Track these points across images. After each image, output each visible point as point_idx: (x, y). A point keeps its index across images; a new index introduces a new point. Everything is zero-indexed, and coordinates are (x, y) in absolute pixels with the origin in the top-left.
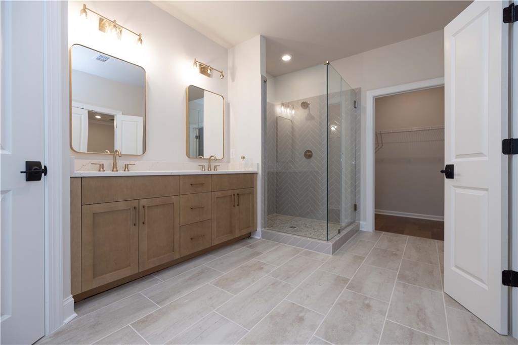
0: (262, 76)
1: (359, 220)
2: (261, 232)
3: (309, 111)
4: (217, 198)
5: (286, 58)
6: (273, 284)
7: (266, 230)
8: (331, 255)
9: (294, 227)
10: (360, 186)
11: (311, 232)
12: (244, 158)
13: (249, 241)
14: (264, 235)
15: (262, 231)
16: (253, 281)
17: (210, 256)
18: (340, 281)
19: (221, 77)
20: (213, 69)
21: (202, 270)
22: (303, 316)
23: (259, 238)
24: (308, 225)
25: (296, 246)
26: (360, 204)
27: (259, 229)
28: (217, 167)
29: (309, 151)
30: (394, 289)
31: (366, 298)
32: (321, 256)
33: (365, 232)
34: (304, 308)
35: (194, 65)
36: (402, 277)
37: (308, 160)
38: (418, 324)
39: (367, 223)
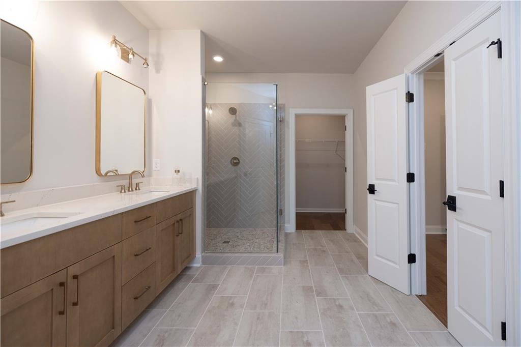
0: (202, 77)
1: (284, 223)
2: (201, 258)
3: (236, 118)
4: (162, 230)
5: (218, 59)
6: (258, 318)
7: (208, 255)
8: (283, 266)
9: (228, 242)
10: (284, 193)
11: (248, 244)
12: (179, 171)
13: (190, 273)
14: (205, 261)
15: (202, 256)
16: (236, 324)
17: (154, 312)
18: (308, 290)
19: (145, 66)
20: (136, 54)
21: (159, 336)
22: (307, 341)
23: (199, 265)
24: (239, 237)
25: (247, 265)
26: (284, 209)
27: (199, 255)
28: (140, 184)
29: (235, 158)
30: (343, 283)
31: (335, 300)
32: (275, 269)
33: (290, 233)
34: (302, 332)
35: (112, 45)
36: (341, 271)
37: (235, 167)
38: (374, 308)
39: (290, 225)
